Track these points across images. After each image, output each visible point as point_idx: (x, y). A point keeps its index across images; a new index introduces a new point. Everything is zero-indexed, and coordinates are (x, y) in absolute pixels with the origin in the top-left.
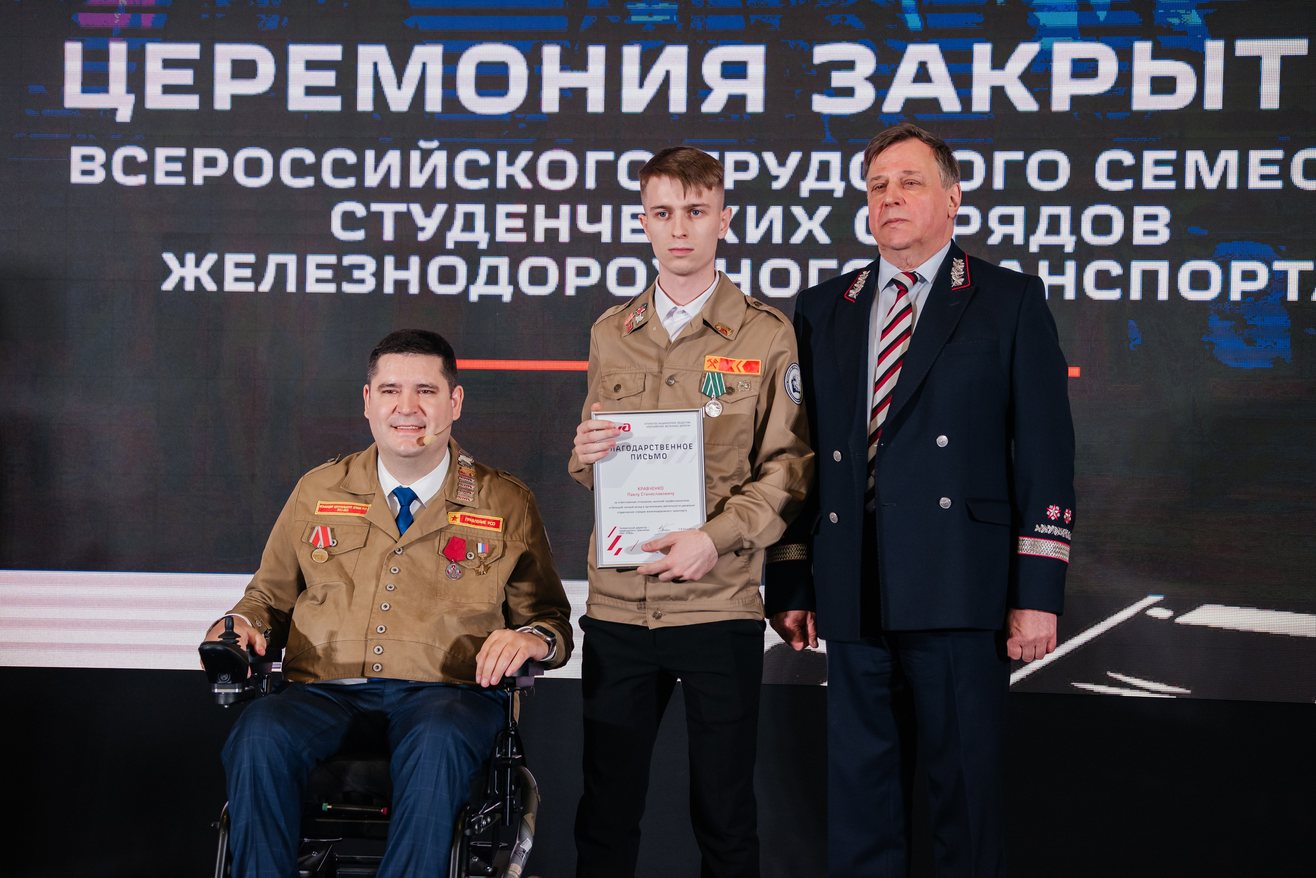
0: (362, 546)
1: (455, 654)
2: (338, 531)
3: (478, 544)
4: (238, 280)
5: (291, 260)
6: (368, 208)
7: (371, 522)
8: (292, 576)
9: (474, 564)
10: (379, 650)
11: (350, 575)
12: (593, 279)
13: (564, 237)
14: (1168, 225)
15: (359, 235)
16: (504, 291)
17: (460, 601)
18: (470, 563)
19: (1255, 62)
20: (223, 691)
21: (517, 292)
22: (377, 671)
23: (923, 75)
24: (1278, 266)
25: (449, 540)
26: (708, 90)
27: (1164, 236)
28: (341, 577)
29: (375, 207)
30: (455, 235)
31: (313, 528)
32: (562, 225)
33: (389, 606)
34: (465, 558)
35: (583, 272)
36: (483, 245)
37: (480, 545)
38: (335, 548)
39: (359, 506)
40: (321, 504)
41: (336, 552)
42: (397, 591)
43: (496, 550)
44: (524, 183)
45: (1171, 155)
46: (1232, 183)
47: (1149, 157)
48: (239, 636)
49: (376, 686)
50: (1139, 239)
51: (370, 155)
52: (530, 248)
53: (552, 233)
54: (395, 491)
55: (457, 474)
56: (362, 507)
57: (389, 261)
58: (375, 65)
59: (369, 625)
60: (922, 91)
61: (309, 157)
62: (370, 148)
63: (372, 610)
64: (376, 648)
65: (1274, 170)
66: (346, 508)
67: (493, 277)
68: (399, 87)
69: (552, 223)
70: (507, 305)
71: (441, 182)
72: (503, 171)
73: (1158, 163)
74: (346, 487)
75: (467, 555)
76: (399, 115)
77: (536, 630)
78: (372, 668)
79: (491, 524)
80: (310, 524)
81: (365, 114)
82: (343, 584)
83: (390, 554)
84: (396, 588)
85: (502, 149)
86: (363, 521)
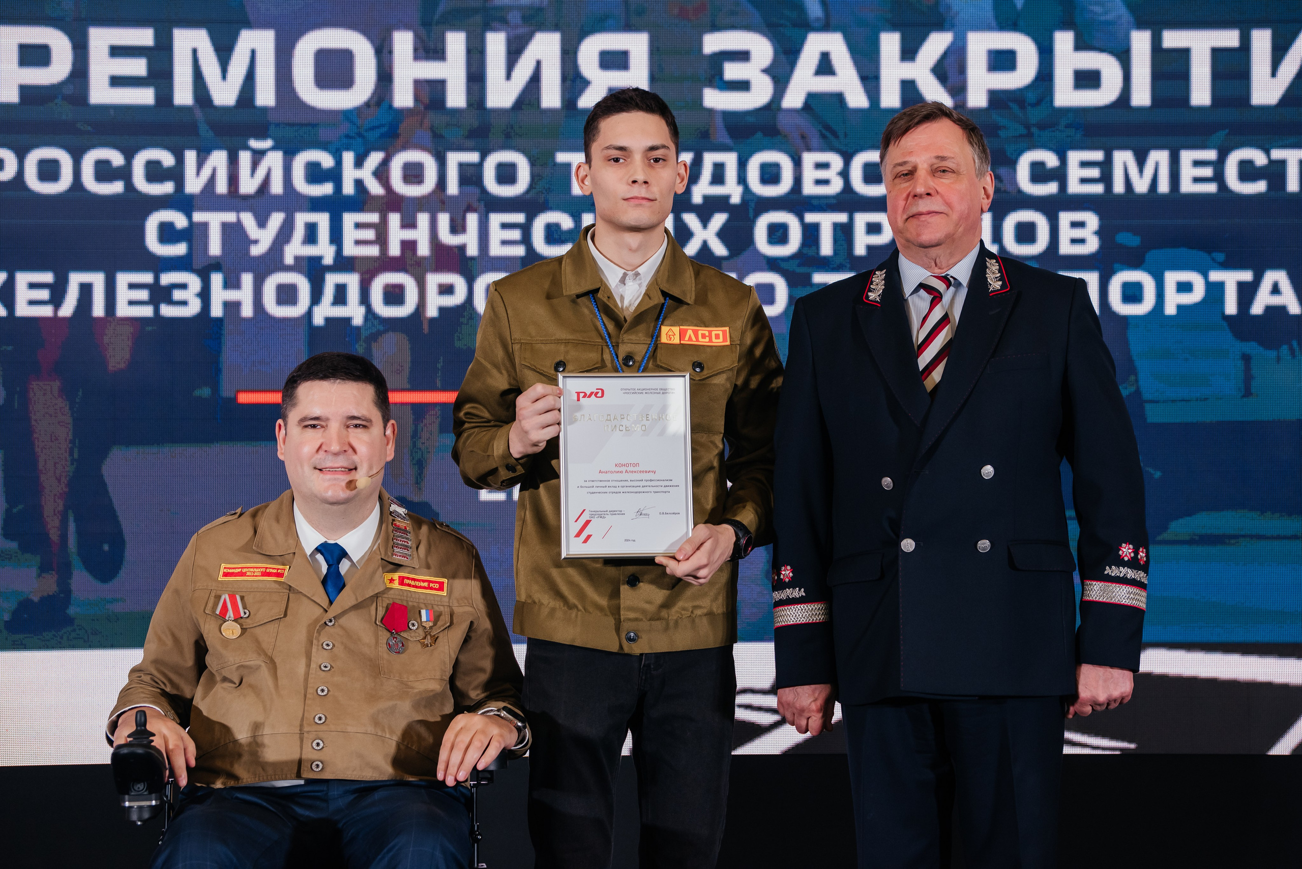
0: (282, 616)
1: (408, 744)
2: (249, 599)
3: (422, 610)
4: (32, 303)
5: (97, 280)
6: (189, 217)
7: (290, 586)
9: (417, 634)
10: (318, 744)
11: (269, 654)
12: (458, 298)
13: (424, 250)
14: (1097, 233)
15: (180, 249)
16: (354, 312)
17: (408, 679)
18: (413, 634)
19: (1184, 54)
20: (135, 804)
21: (370, 313)
22: (317, 770)
23: (825, 67)
24: (1215, 276)
25: (387, 607)
26: (586, 83)
27: (1092, 245)
28: (259, 654)
29: (198, 217)
30: (295, 249)
31: (218, 597)
32: (421, 235)
33: (326, 689)
34: (406, 628)
35: (446, 290)
36: (328, 260)
37: (423, 612)
38: (248, 620)
39: (273, 569)
40: (225, 568)
41: (249, 625)
42: (334, 671)
43: (442, 618)
44: (375, 188)
45: (1098, 156)
46: (1164, 187)
47: (1074, 157)
48: (154, 735)
49: (317, 788)
50: (1066, 248)
51: (190, 157)
52: (386, 264)
53: (409, 246)
54: (319, 548)
55: (391, 528)
56: (278, 569)
57: (217, 279)
58: (195, 51)
59: (303, 715)
60: (825, 85)
61: (117, 158)
62: (190, 147)
63: (305, 696)
64: (315, 742)
65: (1208, 172)
66: (258, 572)
67: (340, 296)
68: (224, 77)
69: (409, 235)
70: (358, 328)
71: (277, 187)
72: (350, 174)
73: (1084, 164)
74: (255, 546)
75: (410, 625)
76: (225, 109)
77: (505, 712)
78: (310, 767)
79: (434, 586)
80: (215, 591)
81: (183, 109)
82: (263, 664)
83: (320, 626)
84: (333, 668)
85: (348, 149)
86: (280, 586)
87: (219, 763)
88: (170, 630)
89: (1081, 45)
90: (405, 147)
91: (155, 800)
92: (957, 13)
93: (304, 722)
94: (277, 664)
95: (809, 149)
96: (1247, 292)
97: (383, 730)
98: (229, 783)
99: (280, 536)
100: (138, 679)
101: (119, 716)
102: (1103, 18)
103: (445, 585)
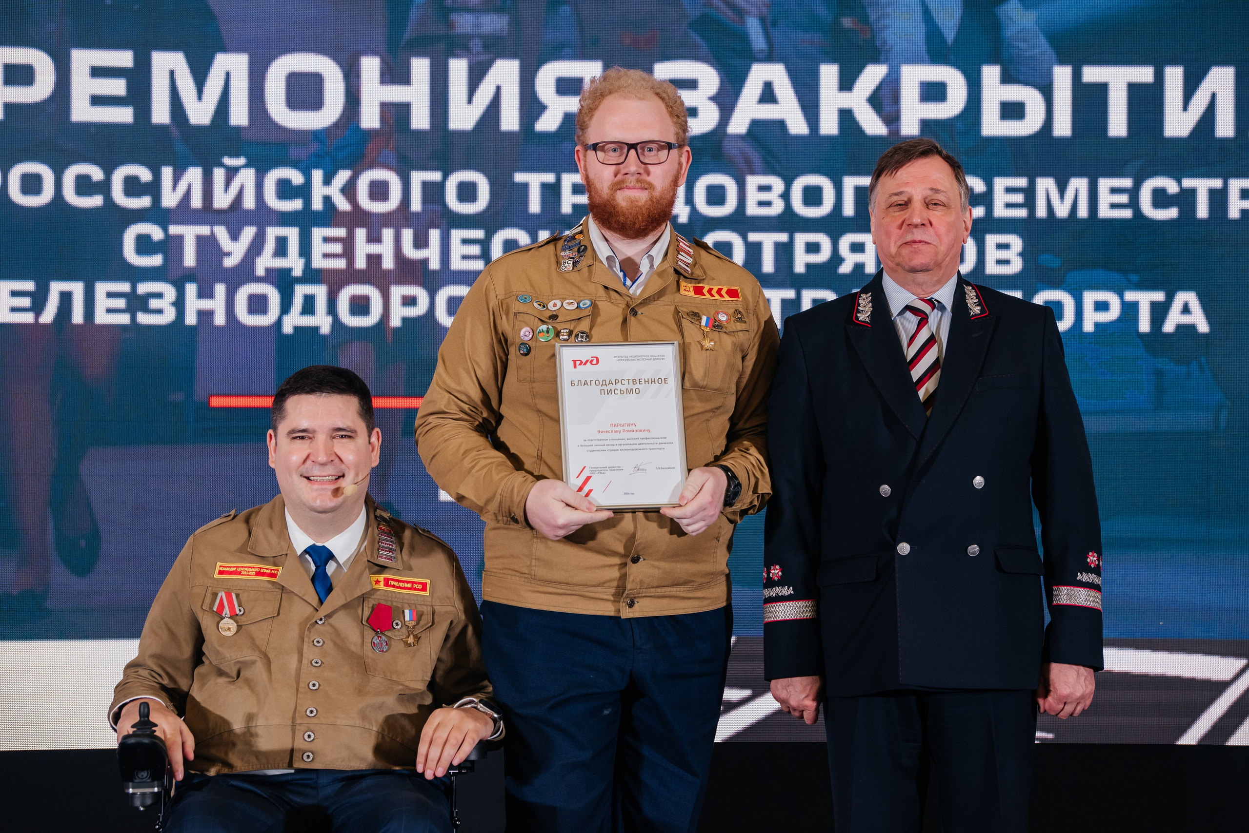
0: (276, 615)
2: (244, 597)
3: (405, 610)
5: (77, 289)
6: (165, 230)
7: (283, 587)
8: (187, 651)
10: (309, 736)
11: (263, 650)
12: (421, 309)
13: (388, 263)
14: (1021, 254)
15: (156, 260)
16: (322, 321)
17: (392, 677)
18: (397, 633)
19: (1102, 89)
20: (139, 791)
21: (337, 323)
22: (308, 760)
23: (768, 95)
24: (1130, 296)
25: (373, 607)
26: (543, 108)
27: (1016, 266)
28: (254, 650)
29: (174, 230)
30: (265, 261)
31: (215, 595)
32: (386, 249)
33: (317, 684)
34: (390, 627)
35: (409, 301)
36: (298, 272)
37: (407, 612)
38: (242, 618)
39: (267, 569)
40: (220, 566)
41: (245, 622)
42: (324, 667)
43: (424, 617)
44: (343, 204)
45: (1022, 182)
46: (1083, 212)
47: (1000, 183)
48: (156, 725)
49: (307, 776)
50: (992, 269)
51: (167, 173)
52: (351, 276)
53: (374, 260)
54: (308, 550)
55: (376, 532)
56: (271, 570)
57: (191, 289)
58: (172, 73)
59: (296, 708)
60: (768, 112)
61: (96, 173)
62: (167, 164)
63: (297, 690)
64: (307, 734)
65: (1124, 199)
66: (252, 571)
67: (309, 307)
68: (200, 98)
69: (374, 249)
70: (325, 337)
71: (249, 202)
72: (318, 191)
73: (1009, 190)
74: (249, 548)
75: (394, 624)
76: (200, 128)
77: (481, 705)
78: (301, 757)
79: (418, 586)
80: (211, 588)
81: (161, 128)
82: (258, 659)
83: (310, 625)
84: (323, 663)
85: (317, 167)
86: (273, 586)
87: (213, 752)
88: (167, 625)
89: (1007, 78)
90: (371, 166)
91: (158, 787)
92: (892, 47)
93: (297, 715)
94: (271, 659)
95: (753, 173)
96: (1159, 312)
97: (371, 724)
98: (223, 771)
99: (273, 538)
100: (135, 673)
101: (121, 708)
102: (1027, 54)
103: (428, 586)
